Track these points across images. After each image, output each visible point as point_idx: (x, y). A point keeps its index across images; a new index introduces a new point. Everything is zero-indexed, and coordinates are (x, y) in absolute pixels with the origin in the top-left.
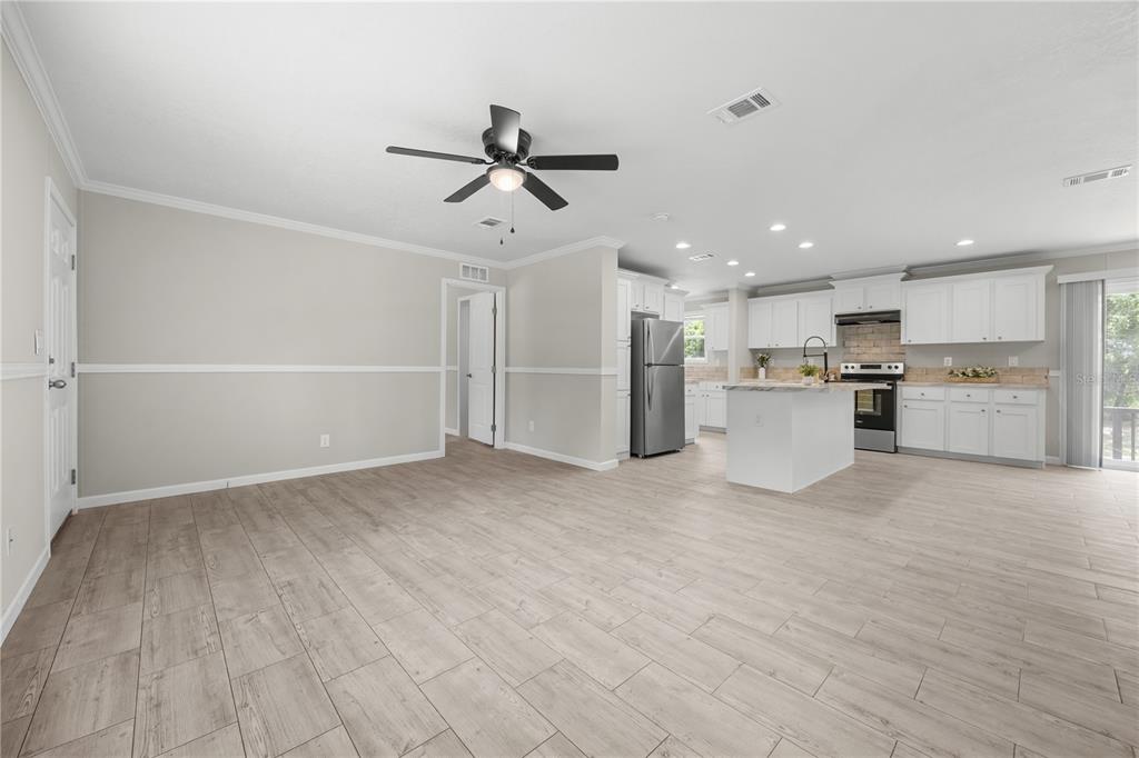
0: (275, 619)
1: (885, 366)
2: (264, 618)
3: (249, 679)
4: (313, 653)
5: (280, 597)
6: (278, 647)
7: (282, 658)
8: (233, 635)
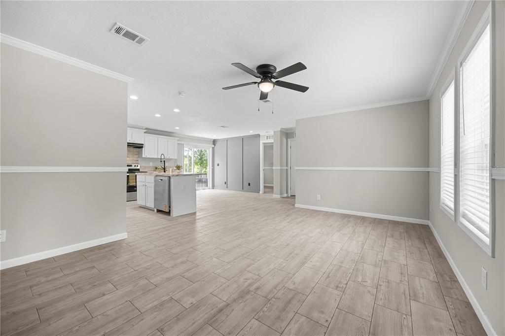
0: (357, 276)
1: (133, 165)
2: (360, 279)
3: (375, 265)
4: (356, 261)
5: (347, 284)
6: (363, 267)
7: (364, 264)
8: (374, 280)
